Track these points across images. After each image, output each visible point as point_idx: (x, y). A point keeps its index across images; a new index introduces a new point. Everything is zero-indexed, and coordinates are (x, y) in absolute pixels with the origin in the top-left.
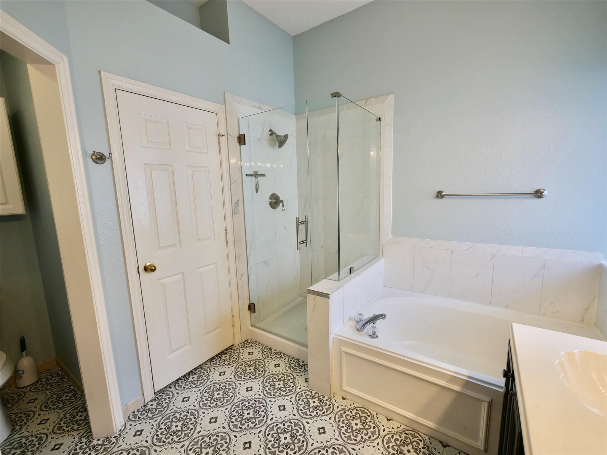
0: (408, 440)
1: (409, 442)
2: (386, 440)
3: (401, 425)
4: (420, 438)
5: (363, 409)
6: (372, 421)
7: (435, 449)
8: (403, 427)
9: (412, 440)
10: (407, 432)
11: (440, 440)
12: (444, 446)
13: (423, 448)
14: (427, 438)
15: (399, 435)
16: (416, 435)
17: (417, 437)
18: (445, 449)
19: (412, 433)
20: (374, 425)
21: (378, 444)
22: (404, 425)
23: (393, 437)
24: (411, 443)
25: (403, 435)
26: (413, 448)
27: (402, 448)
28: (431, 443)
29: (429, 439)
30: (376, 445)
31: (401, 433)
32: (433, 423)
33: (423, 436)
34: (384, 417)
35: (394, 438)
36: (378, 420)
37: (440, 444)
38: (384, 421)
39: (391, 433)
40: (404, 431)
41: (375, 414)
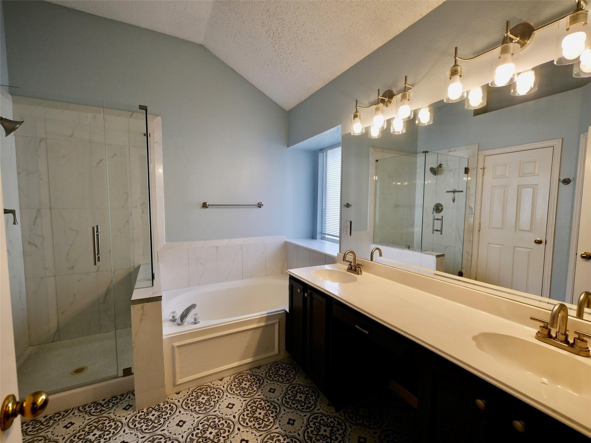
0: (241, 380)
1: (242, 380)
2: (229, 390)
3: (231, 377)
4: (246, 374)
5: (199, 388)
6: (212, 389)
7: (256, 373)
8: (232, 377)
9: (243, 378)
10: (237, 377)
11: (255, 367)
12: (259, 368)
13: (251, 377)
14: (248, 371)
15: (234, 382)
16: (242, 374)
17: (243, 375)
18: (260, 369)
19: (240, 375)
20: (215, 390)
21: (227, 396)
22: (232, 375)
23: (231, 386)
24: (243, 380)
25: (236, 380)
26: (246, 381)
27: (241, 386)
28: (253, 372)
29: (250, 371)
30: (226, 397)
31: (235, 380)
32: (250, 358)
33: (246, 372)
34: (217, 381)
35: (233, 386)
36: (215, 385)
37: (257, 369)
38: (220, 383)
39: (229, 385)
40: (234, 378)
41: (210, 384)
